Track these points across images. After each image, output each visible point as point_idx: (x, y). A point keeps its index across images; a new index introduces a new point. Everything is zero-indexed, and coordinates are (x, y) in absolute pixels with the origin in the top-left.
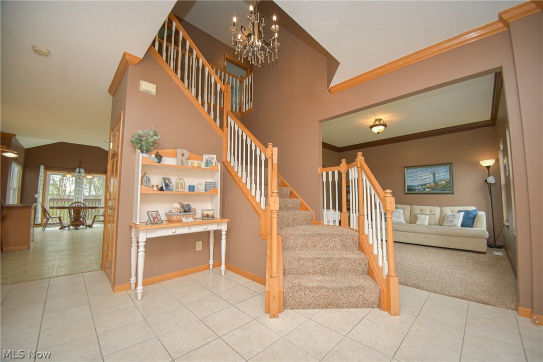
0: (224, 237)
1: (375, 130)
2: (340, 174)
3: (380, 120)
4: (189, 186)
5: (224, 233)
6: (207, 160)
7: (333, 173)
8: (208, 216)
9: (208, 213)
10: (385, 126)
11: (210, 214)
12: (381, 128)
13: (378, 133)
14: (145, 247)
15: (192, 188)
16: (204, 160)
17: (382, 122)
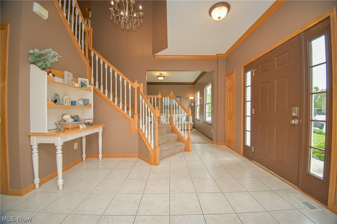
0: (100, 136)
1: (160, 78)
2: (157, 99)
3: (162, 74)
4: (72, 101)
5: (100, 134)
6: (82, 83)
7: (154, 98)
8: (88, 123)
9: (89, 121)
10: (164, 77)
11: (90, 122)
12: (162, 78)
13: (161, 80)
14: (62, 149)
15: (73, 103)
16: (79, 82)
17: (162, 75)
